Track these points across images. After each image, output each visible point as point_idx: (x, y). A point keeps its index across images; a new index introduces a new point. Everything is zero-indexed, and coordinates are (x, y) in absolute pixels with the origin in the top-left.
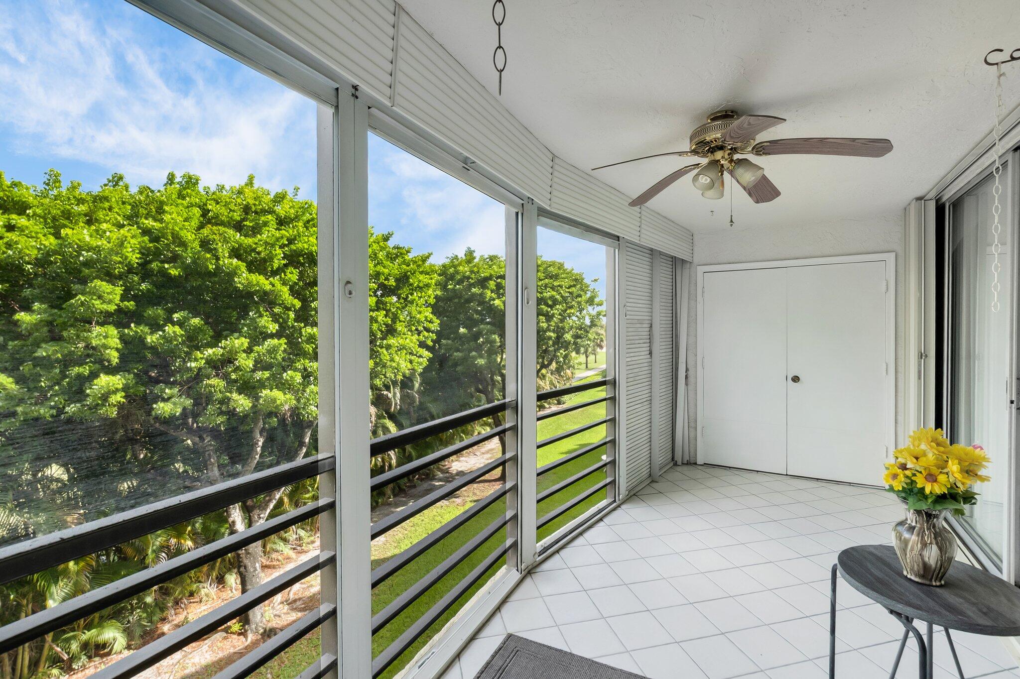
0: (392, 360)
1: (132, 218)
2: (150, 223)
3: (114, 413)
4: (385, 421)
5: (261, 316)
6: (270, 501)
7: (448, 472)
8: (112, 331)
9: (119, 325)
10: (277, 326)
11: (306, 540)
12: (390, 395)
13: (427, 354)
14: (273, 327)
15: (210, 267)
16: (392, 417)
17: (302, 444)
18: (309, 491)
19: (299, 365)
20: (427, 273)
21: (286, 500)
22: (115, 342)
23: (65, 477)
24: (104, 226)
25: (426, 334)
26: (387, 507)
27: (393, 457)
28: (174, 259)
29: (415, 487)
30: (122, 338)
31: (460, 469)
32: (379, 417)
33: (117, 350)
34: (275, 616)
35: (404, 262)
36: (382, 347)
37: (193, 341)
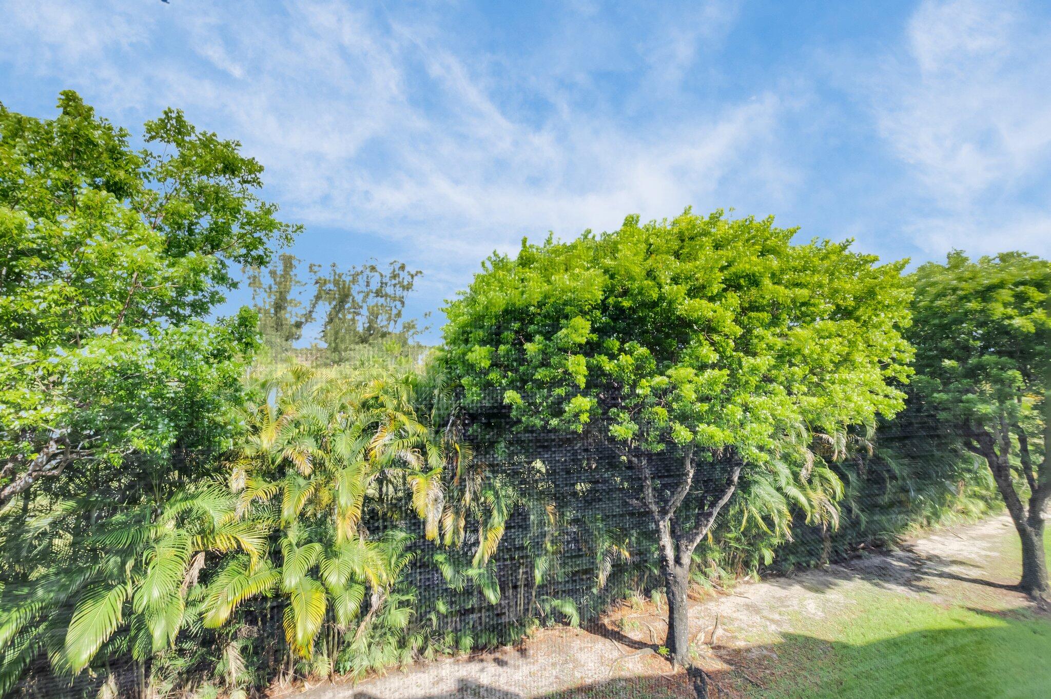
0: (848, 399)
1: (595, 261)
2: (608, 262)
3: (580, 429)
4: (824, 470)
5: (701, 345)
6: (697, 534)
7: (911, 551)
8: (582, 359)
9: (586, 354)
10: (717, 356)
11: (726, 582)
12: (832, 441)
13: (901, 395)
14: (714, 357)
15: (654, 295)
16: (834, 467)
17: (730, 482)
18: (730, 531)
19: (738, 400)
20: (901, 287)
21: (710, 535)
22: (584, 370)
23: (544, 470)
24: (577, 271)
25: (897, 367)
26: (822, 574)
27: (835, 516)
28: (625, 293)
29: (859, 557)
30: (589, 367)
31: (932, 552)
32: (817, 464)
33: (585, 376)
34: (700, 655)
35: (868, 274)
36: (833, 383)
37: (640, 371)
